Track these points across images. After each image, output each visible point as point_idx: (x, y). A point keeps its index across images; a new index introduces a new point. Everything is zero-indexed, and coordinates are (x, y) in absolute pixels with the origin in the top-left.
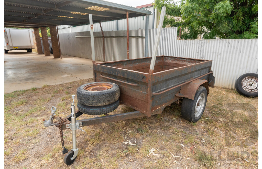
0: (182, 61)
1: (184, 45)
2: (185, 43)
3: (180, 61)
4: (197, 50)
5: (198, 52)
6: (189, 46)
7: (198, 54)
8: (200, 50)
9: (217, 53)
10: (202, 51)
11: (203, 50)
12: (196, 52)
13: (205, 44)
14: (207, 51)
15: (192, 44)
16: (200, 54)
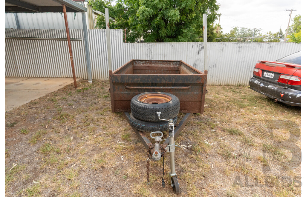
0: (154, 63)
1: (132, 48)
2: (133, 46)
3: (152, 63)
4: (146, 53)
5: (147, 55)
6: (137, 50)
7: (147, 56)
8: (148, 52)
9: (164, 55)
10: (150, 53)
11: (152, 52)
12: (145, 55)
13: (153, 47)
14: (155, 53)
15: (141, 47)
16: (149, 56)
